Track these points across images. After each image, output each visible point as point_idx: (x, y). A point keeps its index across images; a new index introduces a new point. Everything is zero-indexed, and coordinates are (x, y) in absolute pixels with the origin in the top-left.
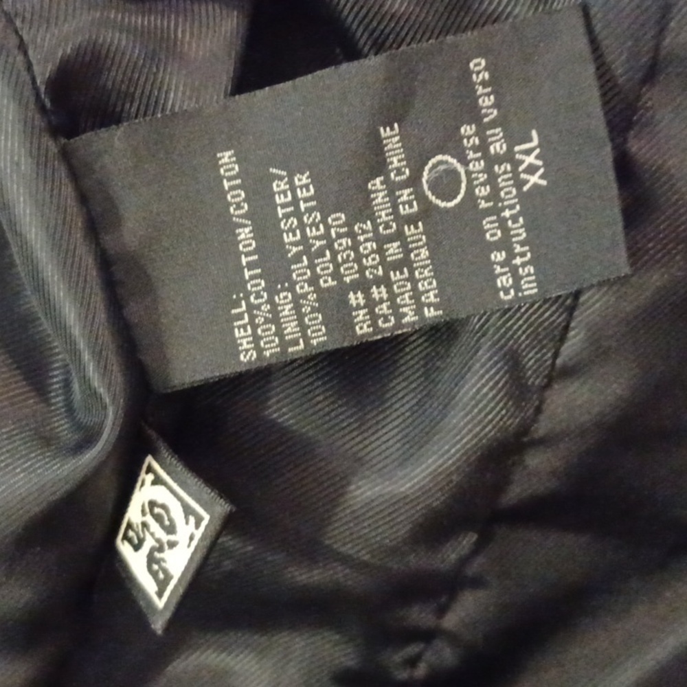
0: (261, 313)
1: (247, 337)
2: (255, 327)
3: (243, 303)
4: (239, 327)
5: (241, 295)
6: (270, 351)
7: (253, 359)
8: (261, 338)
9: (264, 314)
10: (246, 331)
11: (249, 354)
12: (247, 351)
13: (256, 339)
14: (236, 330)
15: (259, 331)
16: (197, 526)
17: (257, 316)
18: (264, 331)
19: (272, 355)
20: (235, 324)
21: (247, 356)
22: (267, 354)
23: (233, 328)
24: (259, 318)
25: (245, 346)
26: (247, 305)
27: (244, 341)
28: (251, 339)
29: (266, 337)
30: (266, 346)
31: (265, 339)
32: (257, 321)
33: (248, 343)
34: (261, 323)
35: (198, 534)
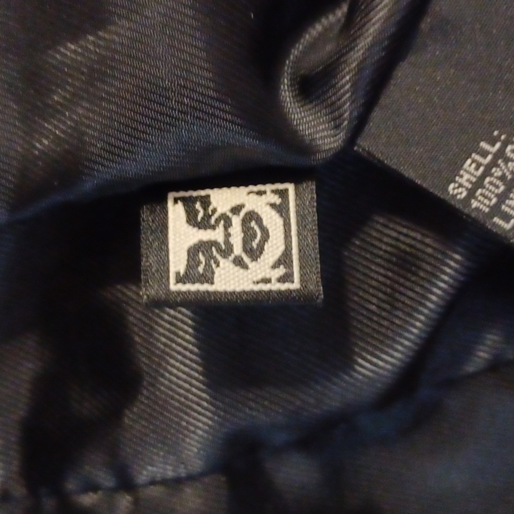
0: (503, 167)
1: (472, 175)
2: (487, 173)
3: (498, 145)
4: (473, 161)
5: (503, 137)
6: (479, 204)
7: (459, 197)
8: (483, 187)
9: (505, 171)
10: (477, 169)
11: (460, 190)
12: (461, 186)
13: (479, 183)
14: (469, 161)
15: (488, 180)
16: (282, 280)
17: (498, 166)
18: (491, 183)
19: (477, 209)
20: (473, 155)
21: (457, 191)
22: (475, 204)
23: (469, 156)
24: (498, 169)
25: (463, 181)
26: (499, 150)
27: (466, 176)
28: (474, 180)
29: (488, 189)
30: (480, 198)
31: (484, 190)
32: (494, 170)
33: (468, 180)
34: (496, 174)
35: (275, 286)
